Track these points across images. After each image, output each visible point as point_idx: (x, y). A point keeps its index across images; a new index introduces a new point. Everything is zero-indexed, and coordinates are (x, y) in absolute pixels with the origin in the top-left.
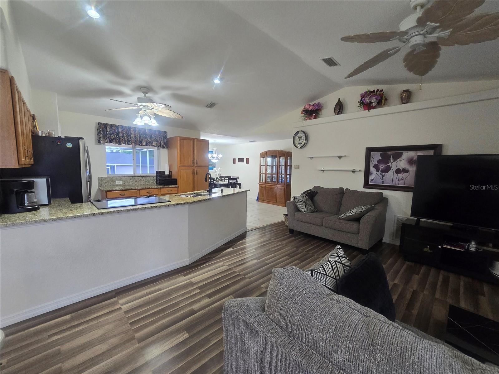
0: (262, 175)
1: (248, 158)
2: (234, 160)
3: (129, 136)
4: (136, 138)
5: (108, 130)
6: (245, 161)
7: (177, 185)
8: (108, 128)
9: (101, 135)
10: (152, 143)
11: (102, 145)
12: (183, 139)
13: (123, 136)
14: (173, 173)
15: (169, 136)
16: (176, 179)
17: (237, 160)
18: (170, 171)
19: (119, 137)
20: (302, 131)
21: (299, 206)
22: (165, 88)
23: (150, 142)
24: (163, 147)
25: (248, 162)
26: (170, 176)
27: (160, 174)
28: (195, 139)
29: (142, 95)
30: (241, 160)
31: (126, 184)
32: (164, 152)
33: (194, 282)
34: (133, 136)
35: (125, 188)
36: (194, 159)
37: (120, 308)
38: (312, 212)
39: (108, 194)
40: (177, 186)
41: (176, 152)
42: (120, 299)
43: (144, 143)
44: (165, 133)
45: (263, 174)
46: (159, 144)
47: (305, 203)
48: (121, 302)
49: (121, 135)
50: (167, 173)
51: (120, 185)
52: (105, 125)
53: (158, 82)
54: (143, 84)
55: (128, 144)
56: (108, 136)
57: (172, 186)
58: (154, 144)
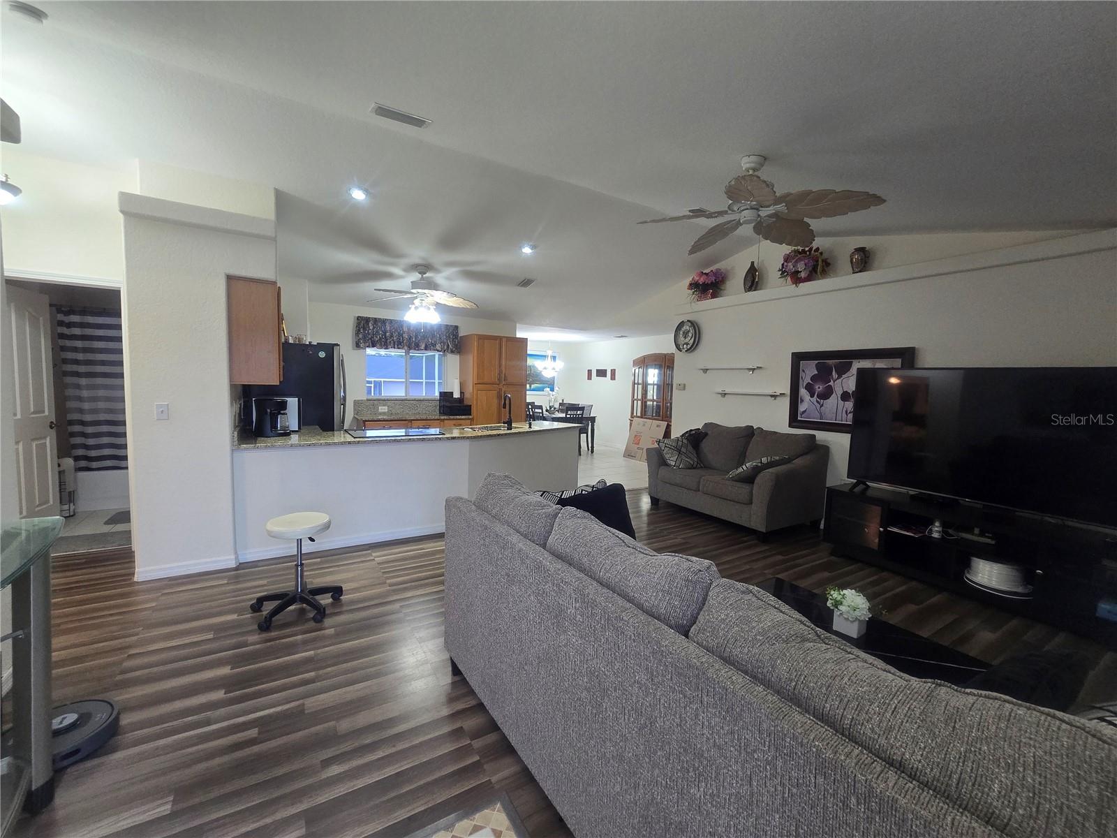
0: (635, 402)
1: (615, 370)
2: (590, 372)
3: (400, 335)
4: (410, 338)
5: (371, 328)
6: (609, 374)
7: (471, 415)
8: (370, 325)
9: (361, 336)
10: (434, 345)
11: (362, 350)
12: (482, 338)
13: (392, 336)
14: (467, 395)
15: (461, 334)
16: (471, 406)
17: (594, 373)
18: (461, 393)
19: (385, 337)
20: (688, 321)
21: (667, 456)
22: (450, 264)
23: (432, 343)
24: (452, 352)
25: (613, 377)
26: (461, 400)
27: (446, 396)
28: (504, 337)
30: (601, 373)
31: (394, 411)
32: (453, 360)
34: (406, 336)
35: (392, 418)
36: (500, 372)
37: (375, 559)
39: (366, 424)
40: (470, 417)
41: (471, 359)
42: (376, 552)
43: (423, 347)
44: (456, 327)
45: (637, 400)
46: (445, 347)
47: (679, 452)
49: (388, 334)
50: (456, 395)
51: (384, 414)
52: (367, 320)
54: (418, 261)
55: (399, 348)
56: (370, 336)
57: (463, 417)
58: (438, 347)
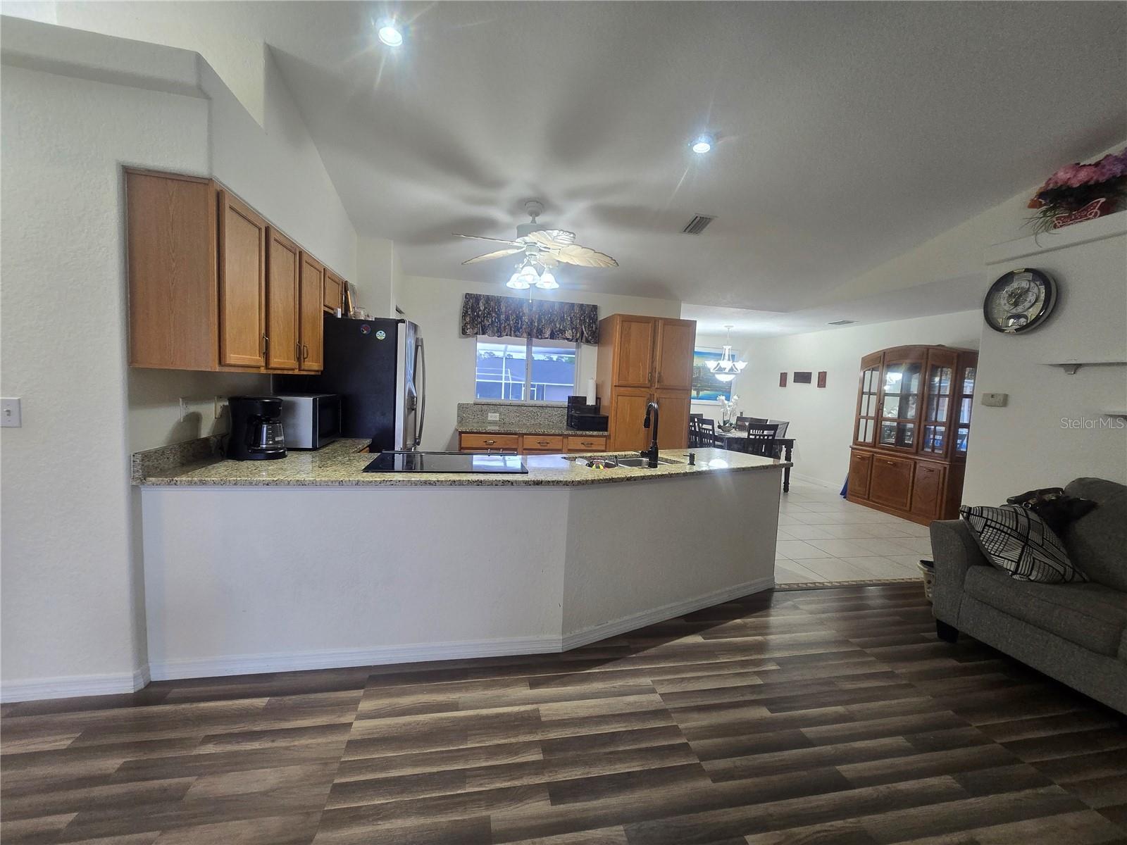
0: (863, 422)
1: (825, 373)
2: (784, 377)
3: (519, 318)
4: (532, 322)
5: (482, 308)
6: (815, 379)
7: (607, 431)
8: (481, 304)
9: (468, 319)
10: (562, 332)
11: (470, 339)
12: (628, 320)
13: (507, 319)
14: (605, 402)
16: (608, 417)
17: (791, 378)
18: (597, 398)
19: (499, 321)
20: (1027, 270)
21: (990, 547)
23: (560, 330)
24: (588, 342)
25: (822, 383)
26: (596, 408)
27: (576, 402)
28: (661, 319)
29: (527, 220)
30: (803, 378)
31: (507, 420)
32: (589, 353)
33: (543, 719)
34: (526, 319)
35: (502, 430)
36: (653, 369)
37: (351, 724)
38: (1060, 581)
39: (462, 439)
40: (606, 433)
41: (611, 352)
42: (367, 697)
43: (548, 334)
44: (595, 308)
45: (867, 418)
46: (578, 335)
47: (1025, 540)
48: (365, 706)
49: (503, 317)
50: (591, 401)
51: (494, 423)
52: (477, 298)
53: (559, 182)
55: (516, 336)
56: (479, 320)
57: (595, 433)
58: (568, 334)
